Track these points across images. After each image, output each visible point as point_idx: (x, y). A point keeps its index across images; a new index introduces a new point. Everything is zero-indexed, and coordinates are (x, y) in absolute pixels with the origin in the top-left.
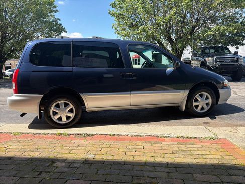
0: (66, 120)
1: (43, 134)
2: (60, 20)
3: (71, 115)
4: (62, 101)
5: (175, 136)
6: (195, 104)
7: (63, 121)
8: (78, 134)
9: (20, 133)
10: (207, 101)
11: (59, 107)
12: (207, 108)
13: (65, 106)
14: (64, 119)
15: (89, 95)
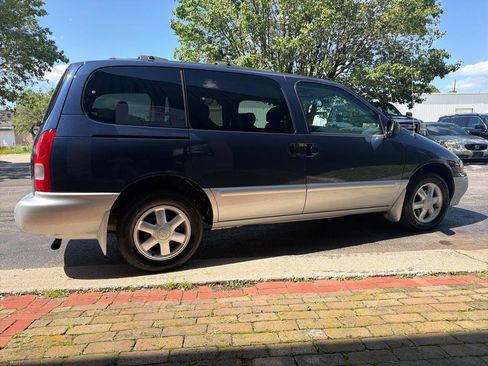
0: (168, 252)
1: (127, 288)
2: (51, 33)
3: (181, 239)
4: (163, 208)
5: (426, 272)
6: (416, 206)
7: (162, 254)
8: (218, 283)
9: (65, 291)
10: (435, 200)
11: (154, 222)
12: (434, 214)
13: (168, 220)
14: (165, 250)
15: (224, 192)
